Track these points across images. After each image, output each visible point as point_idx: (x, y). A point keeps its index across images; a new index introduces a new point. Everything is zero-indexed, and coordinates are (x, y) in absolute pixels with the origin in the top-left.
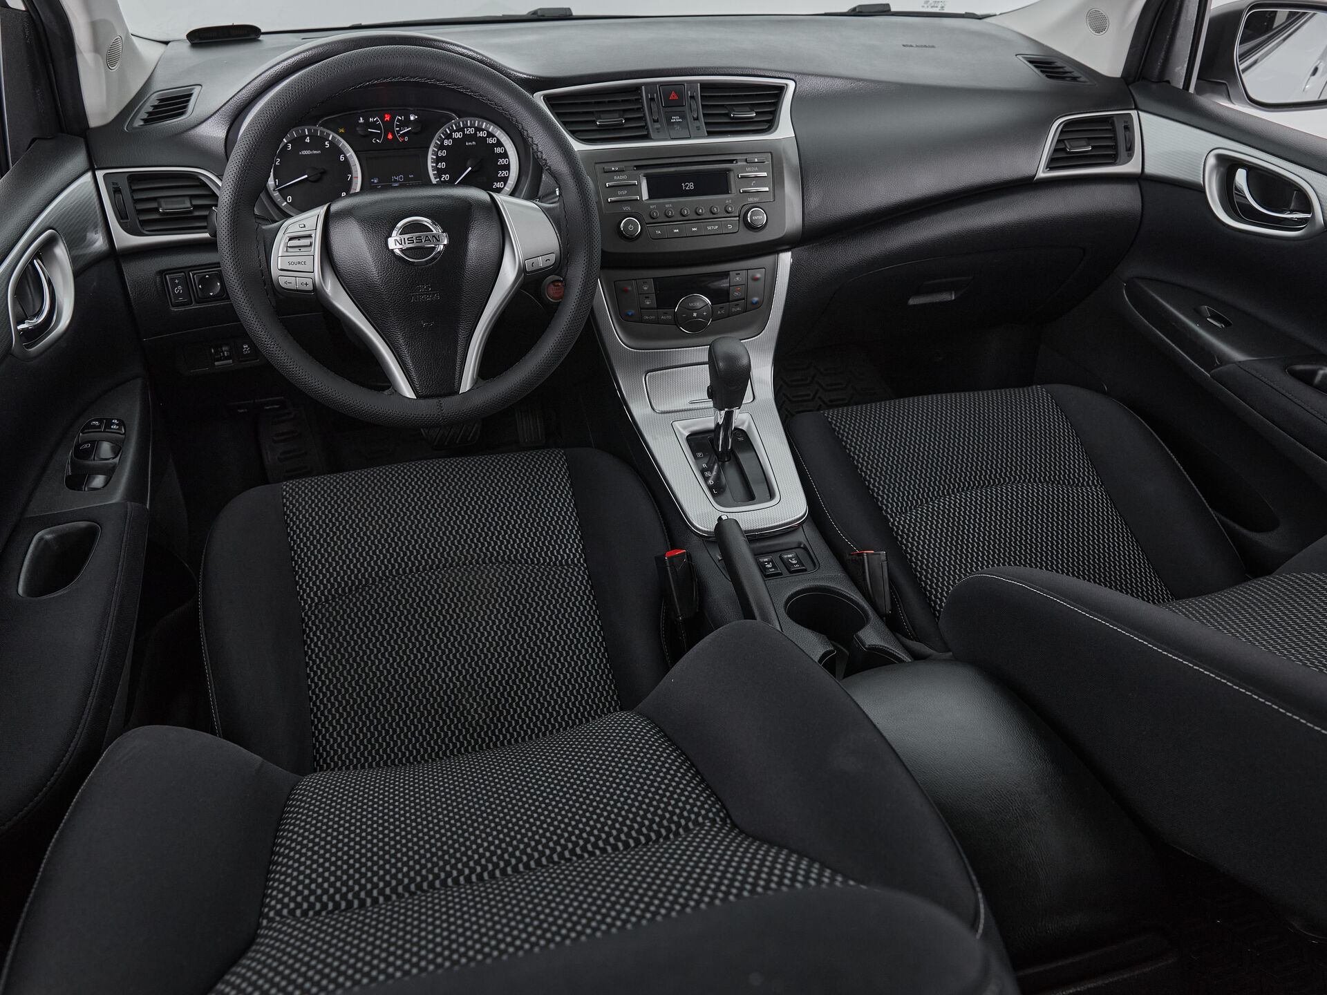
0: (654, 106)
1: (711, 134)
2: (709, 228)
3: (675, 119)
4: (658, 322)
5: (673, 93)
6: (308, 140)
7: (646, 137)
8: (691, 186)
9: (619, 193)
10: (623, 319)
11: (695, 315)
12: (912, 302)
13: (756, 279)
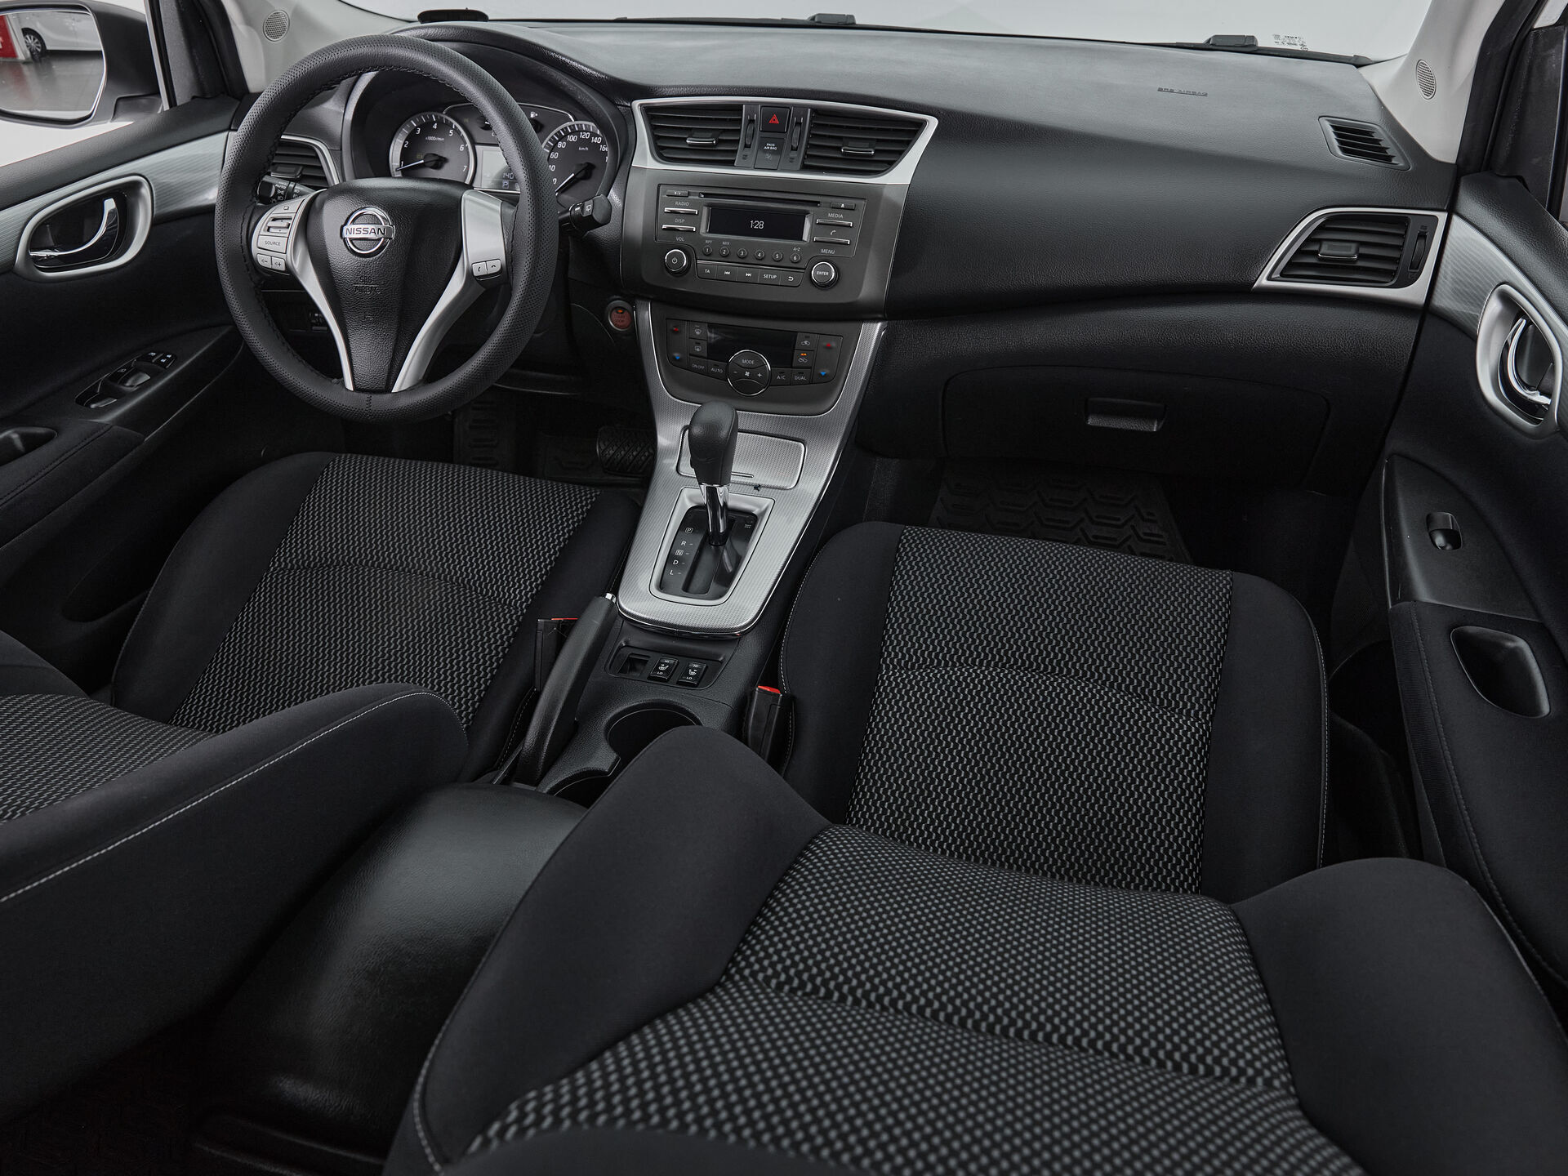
0: (751, 127)
1: (805, 168)
2: (766, 276)
3: (771, 146)
4: (707, 373)
5: (775, 117)
6: (435, 127)
7: (730, 164)
8: (760, 225)
9: (677, 221)
10: (671, 365)
11: (747, 374)
12: (1090, 422)
13: (829, 347)
